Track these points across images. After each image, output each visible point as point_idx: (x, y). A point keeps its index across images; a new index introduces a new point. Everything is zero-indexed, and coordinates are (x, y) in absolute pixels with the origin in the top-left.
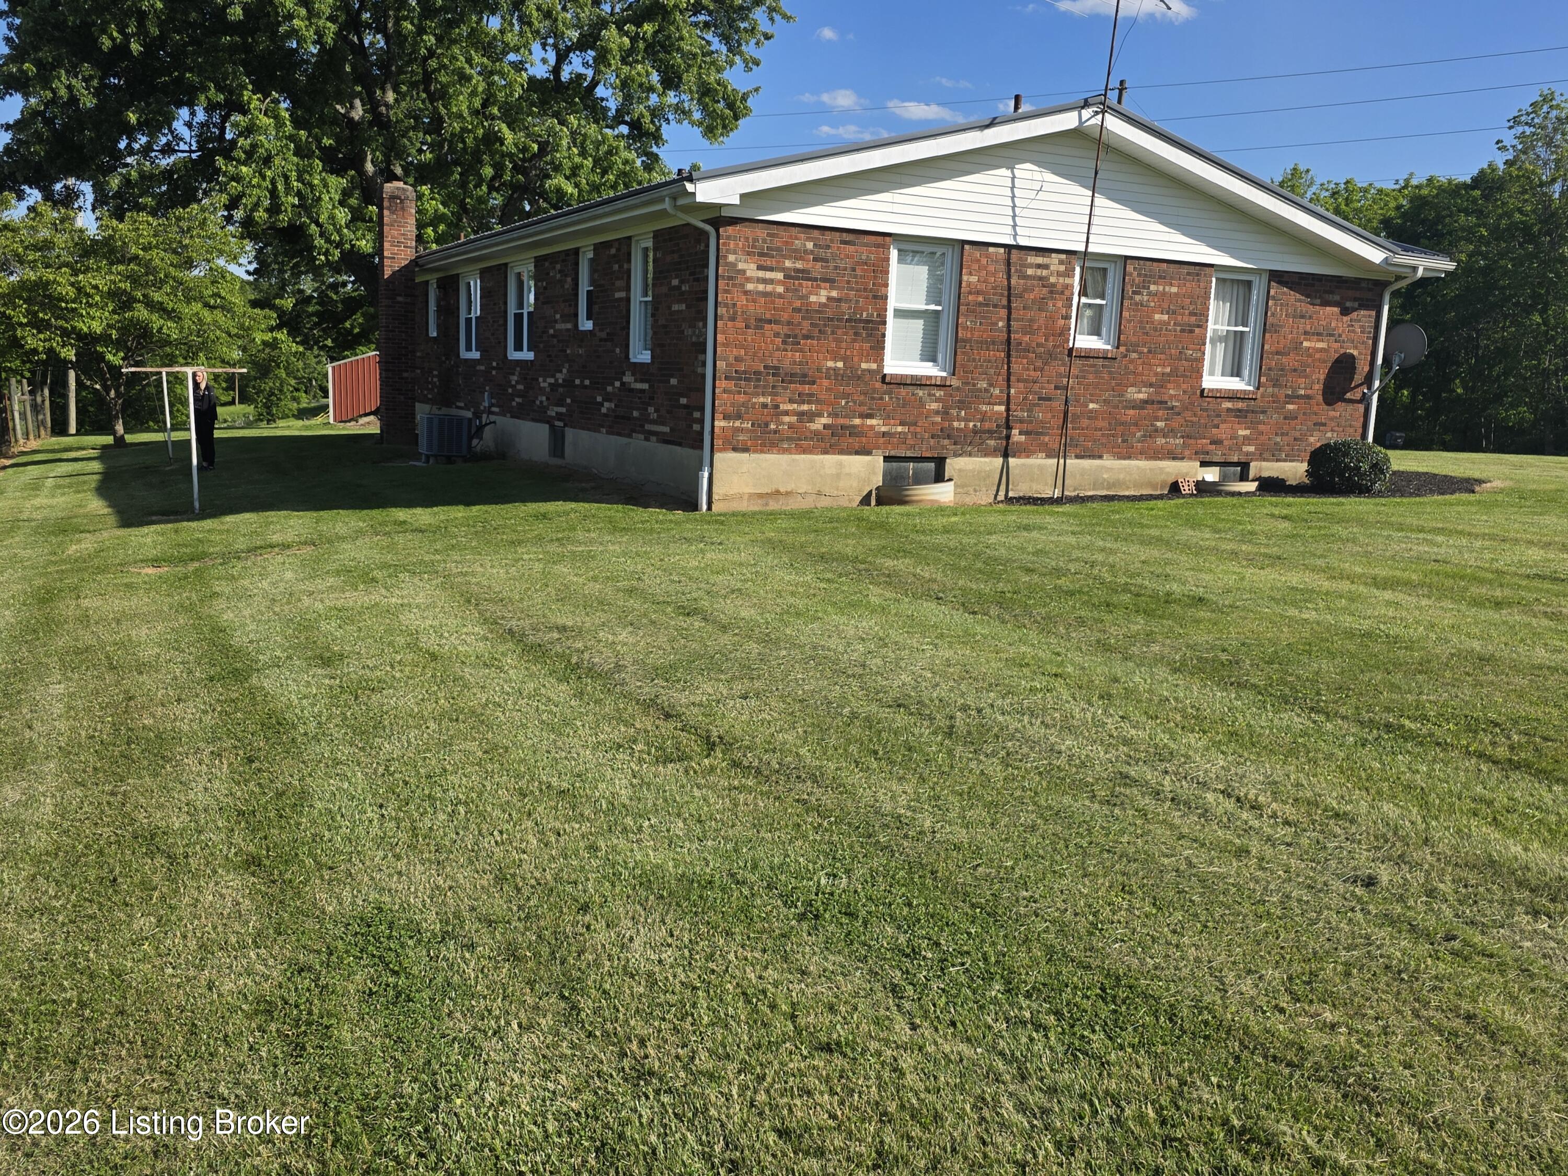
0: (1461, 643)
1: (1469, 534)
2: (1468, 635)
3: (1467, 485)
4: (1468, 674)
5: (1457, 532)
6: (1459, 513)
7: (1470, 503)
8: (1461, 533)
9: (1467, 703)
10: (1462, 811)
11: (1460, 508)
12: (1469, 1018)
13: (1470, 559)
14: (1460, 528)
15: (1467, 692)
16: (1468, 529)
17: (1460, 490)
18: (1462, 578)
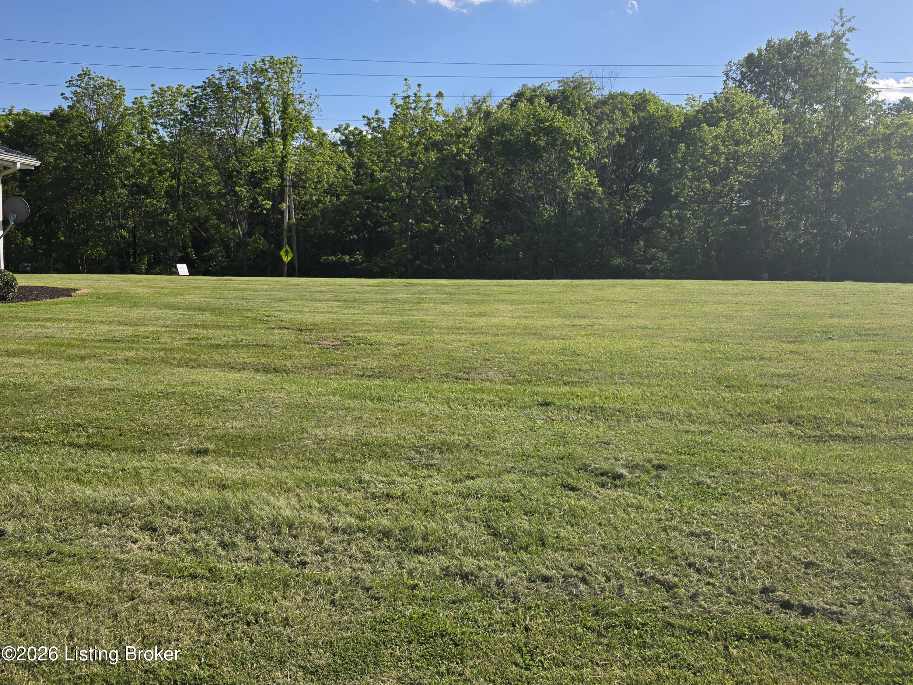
0: (60, 382)
1: (67, 320)
2: (64, 378)
3: (67, 292)
4: (64, 400)
5: (59, 319)
6: (61, 309)
7: (68, 303)
8: (62, 320)
9: (63, 416)
10: (59, 479)
11: (62, 306)
12: (60, 594)
13: (67, 334)
14: (61, 317)
15: (63, 410)
16: (66, 317)
17: (63, 295)
18: (62, 345)
